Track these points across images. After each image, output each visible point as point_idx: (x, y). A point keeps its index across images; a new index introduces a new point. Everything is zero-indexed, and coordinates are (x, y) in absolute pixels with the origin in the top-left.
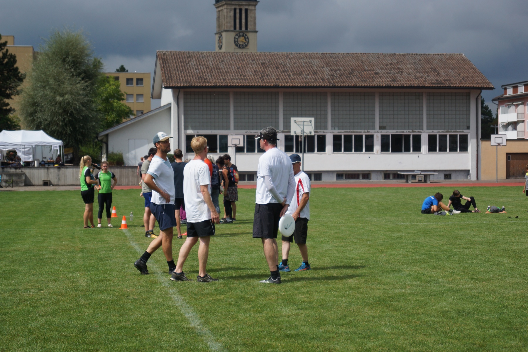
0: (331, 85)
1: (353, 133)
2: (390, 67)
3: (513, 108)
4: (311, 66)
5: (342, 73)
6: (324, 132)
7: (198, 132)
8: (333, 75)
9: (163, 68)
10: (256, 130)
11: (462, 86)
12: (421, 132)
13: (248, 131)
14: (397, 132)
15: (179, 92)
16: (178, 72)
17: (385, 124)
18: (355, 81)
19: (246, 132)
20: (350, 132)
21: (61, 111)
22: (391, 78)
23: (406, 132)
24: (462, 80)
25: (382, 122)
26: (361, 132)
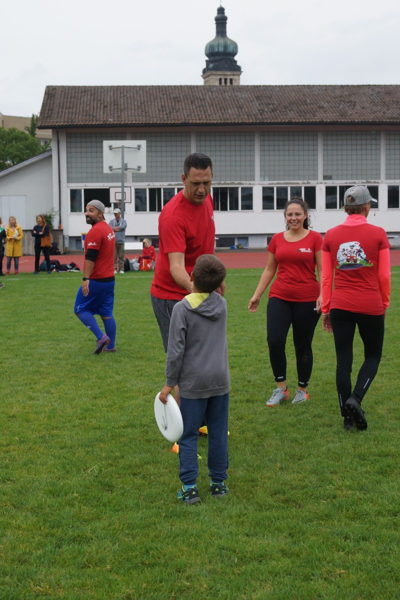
1: (289, 184)
6: (250, 184)
7: (86, 186)
10: (162, 181)
12: (378, 183)
13: (151, 184)
15: (60, 133)
20: (285, 183)
22: (339, 112)
25: (327, 170)
26: (298, 184)
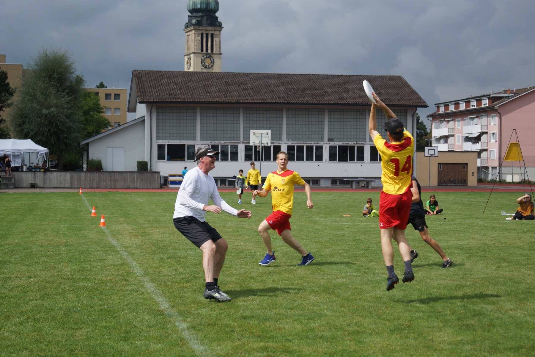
0: (286, 102)
1: (305, 144)
2: (338, 86)
3: (444, 124)
4: (268, 85)
5: (296, 91)
6: (279, 143)
7: (168, 142)
8: (288, 94)
9: (138, 85)
10: (220, 140)
11: (401, 104)
12: (364, 144)
13: (213, 141)
14: (343, 144)
15: (152, 106)
16: (151, 89)
17: (332, 137)
18: (307, 99)
19: (211, 143)
20: (302, 143)
21: (46, 123)
22: (338, 96)
23: (351, 144)
24: (400, 99)
25: (331, 135)
26: (312, 144)
